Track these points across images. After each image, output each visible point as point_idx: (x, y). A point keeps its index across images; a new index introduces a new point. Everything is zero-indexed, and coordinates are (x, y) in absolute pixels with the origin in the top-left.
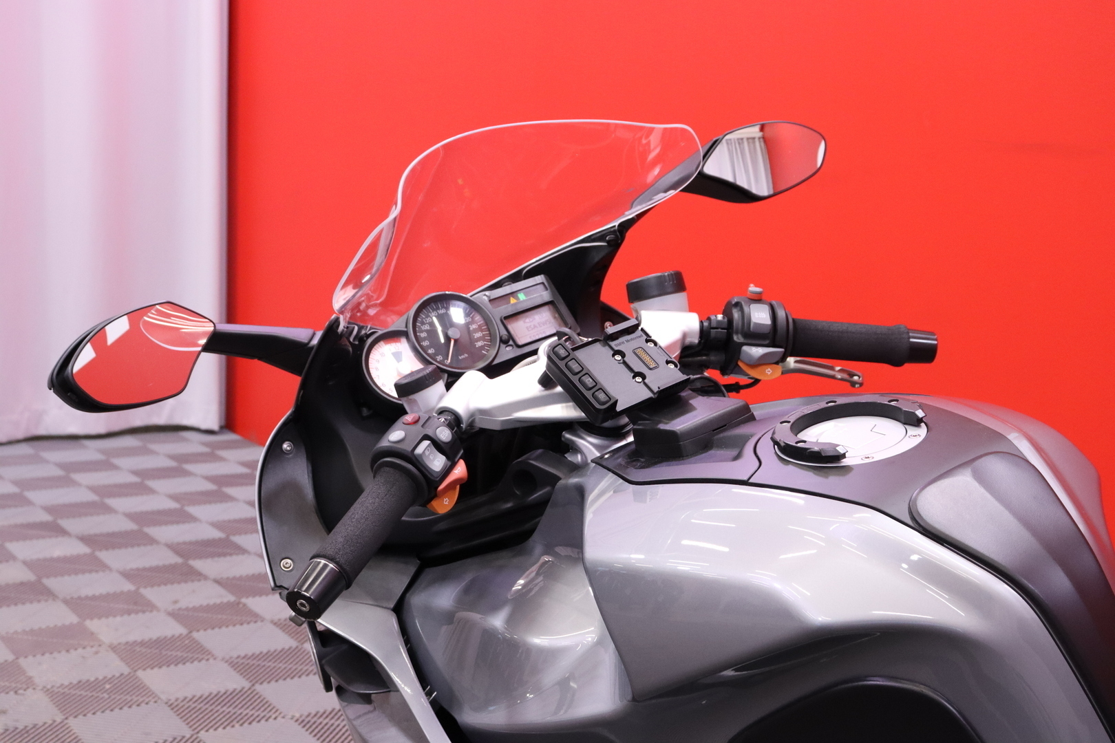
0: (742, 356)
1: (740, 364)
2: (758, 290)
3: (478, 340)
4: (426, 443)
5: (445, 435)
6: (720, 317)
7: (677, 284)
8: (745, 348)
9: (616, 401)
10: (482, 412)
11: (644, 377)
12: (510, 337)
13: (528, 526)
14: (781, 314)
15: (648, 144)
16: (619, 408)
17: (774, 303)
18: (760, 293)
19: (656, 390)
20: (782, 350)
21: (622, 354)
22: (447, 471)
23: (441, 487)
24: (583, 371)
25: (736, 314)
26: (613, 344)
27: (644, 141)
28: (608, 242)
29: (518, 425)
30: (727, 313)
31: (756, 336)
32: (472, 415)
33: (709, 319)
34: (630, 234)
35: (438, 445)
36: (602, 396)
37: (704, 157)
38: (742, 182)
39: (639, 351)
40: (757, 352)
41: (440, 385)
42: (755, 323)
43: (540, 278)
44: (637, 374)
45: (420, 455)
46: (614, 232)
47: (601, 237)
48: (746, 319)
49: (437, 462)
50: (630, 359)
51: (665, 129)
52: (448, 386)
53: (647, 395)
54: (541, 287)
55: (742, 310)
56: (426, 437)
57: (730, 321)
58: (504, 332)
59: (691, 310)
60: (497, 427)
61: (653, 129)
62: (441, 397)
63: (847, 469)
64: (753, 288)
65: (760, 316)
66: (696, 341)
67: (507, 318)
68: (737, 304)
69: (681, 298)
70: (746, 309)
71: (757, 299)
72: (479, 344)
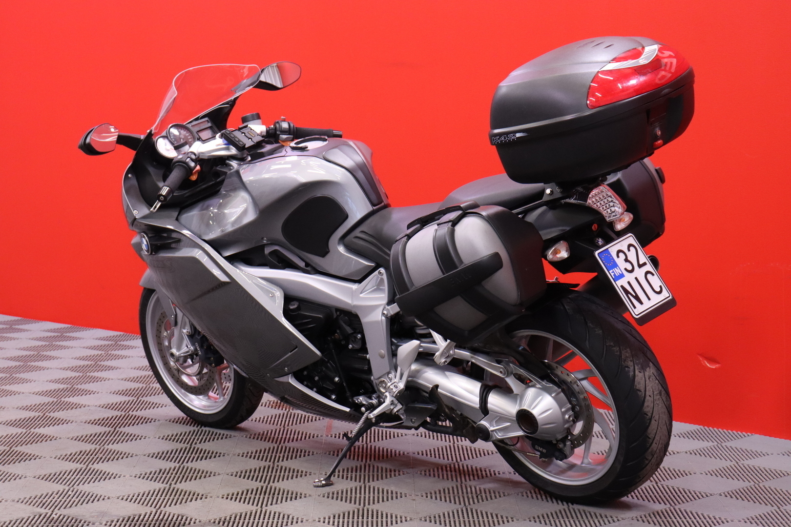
0: (280, 138)
1: (279, 141)
2: (284, 118)
3: (190, 139)
4: (189, 159)
5: (193, 157)
6: (272, 126)
7: (258, 117)
8: (281, 136)
9: (245, 145)
10: (202, 153)
11: (251, 139)
12: (200, 138)
13: (218, 189)
14: (292, 125)
15: (244, 72)
16: (246, 147)
17: (289, 122)
18: (285, 119)
19: (255, 142)
20: (292, 136)
21: (245, 133)
22: (195, 167)
23: (194, 171)
24: (235, 137)
25: (277, 126)
26: (241, 130)
27: (242, 71)
28: (230, 105)
29: (212, 157)
30: (275, 125)
31: (284, 132)
32: (199, 154)
33: (269, 127)
34: (237, 102)
35: (192, 160)
36: (241, 143)
37: (261, 72)
38: (269, 81)
39: (249, 132)
40: (284, 137)
41: (187, 146)
42: (284, 128)
43: (206, 119)
44: (249, 138)
45: (188, 162)
46: (232, 101)
47: (227, 103)
48: (280, 127)
49: (192, 164)
50: (247, 134)
51: (249, 67)
52: (190, 147)
53: (253, 144)
54: (206, 122)
55: (279, 124)
56: (188, 157)
57: (276, 128)
58: (198, 136)
59: (263, 124)
60: (206, 158)
61: (244, 67)
62: (188, 150)
63: (308, 150)
64: (282, 117)
65: (285, 125)
66: (265, 134)
67: (198, 131)
68: (278, 122)
69: (259, 121)
70: (280, 124)
71: (284, 120)
72: (190, 140)
